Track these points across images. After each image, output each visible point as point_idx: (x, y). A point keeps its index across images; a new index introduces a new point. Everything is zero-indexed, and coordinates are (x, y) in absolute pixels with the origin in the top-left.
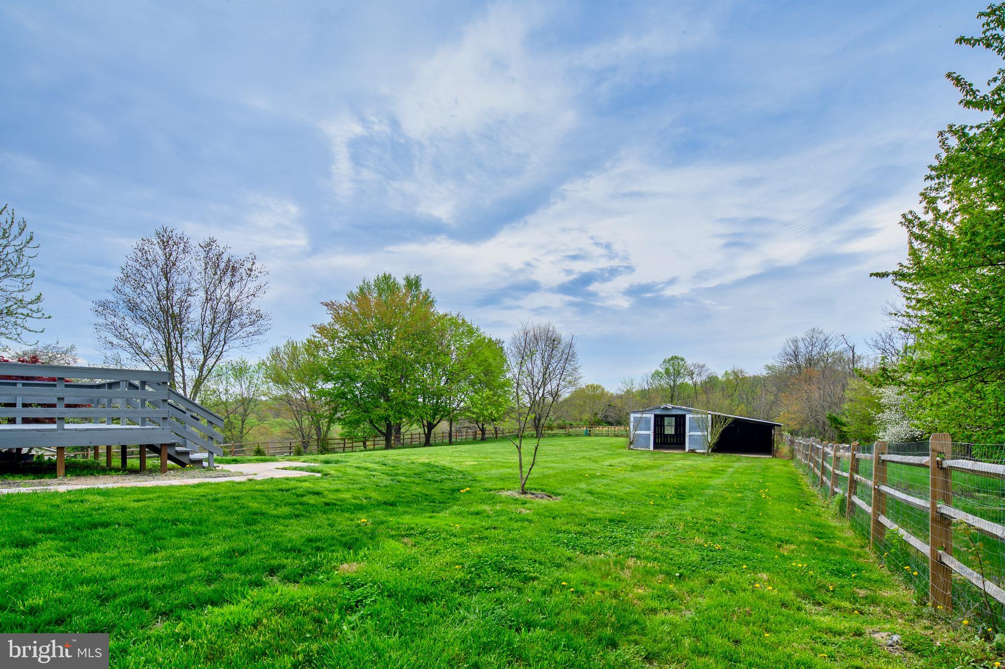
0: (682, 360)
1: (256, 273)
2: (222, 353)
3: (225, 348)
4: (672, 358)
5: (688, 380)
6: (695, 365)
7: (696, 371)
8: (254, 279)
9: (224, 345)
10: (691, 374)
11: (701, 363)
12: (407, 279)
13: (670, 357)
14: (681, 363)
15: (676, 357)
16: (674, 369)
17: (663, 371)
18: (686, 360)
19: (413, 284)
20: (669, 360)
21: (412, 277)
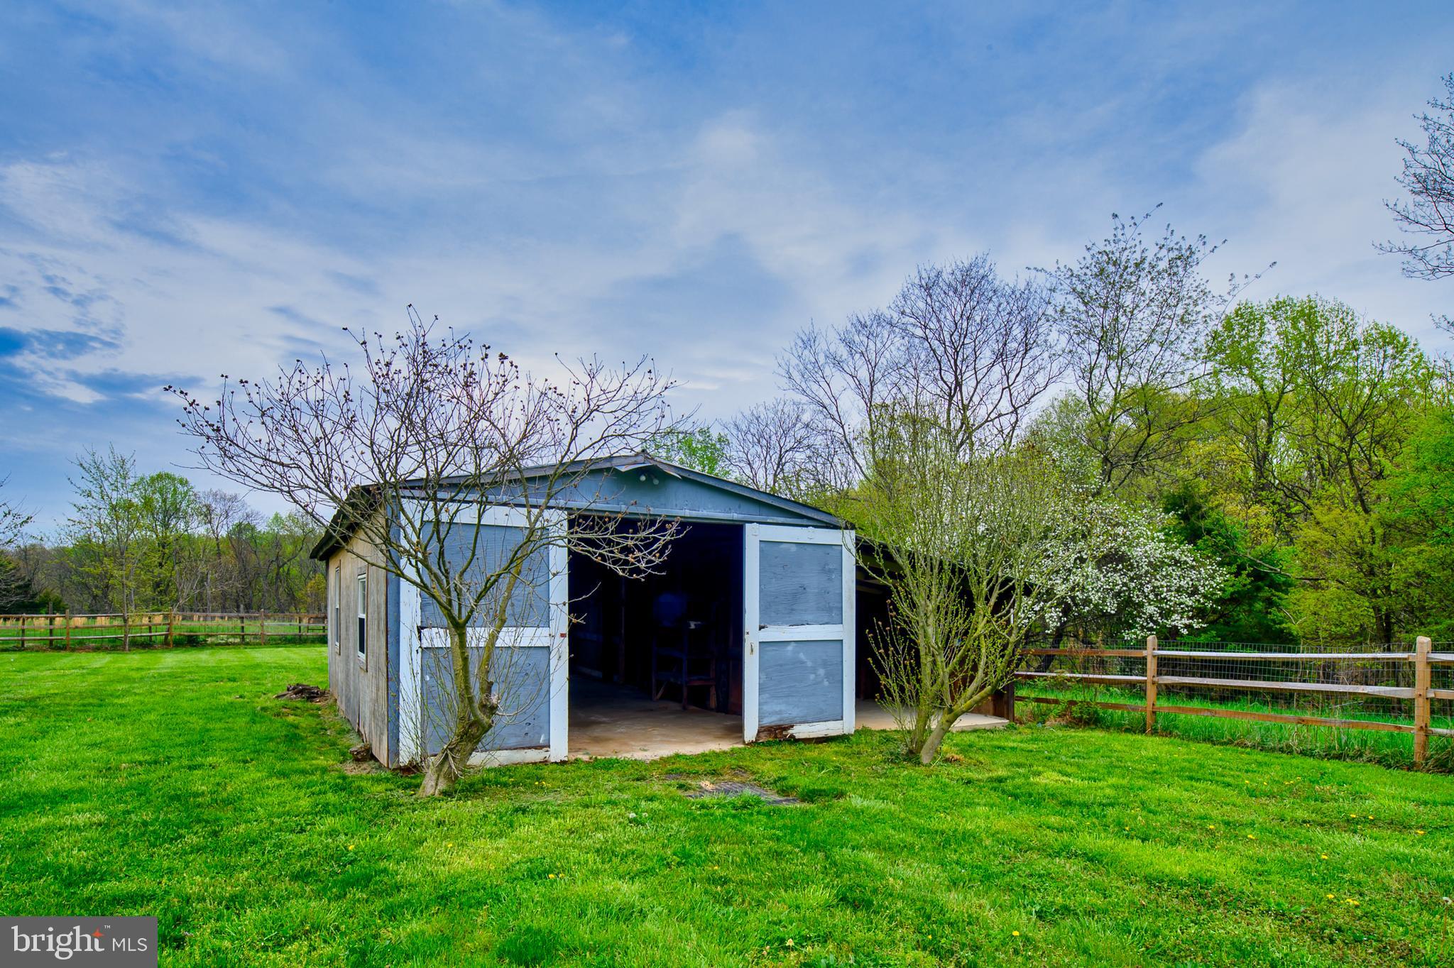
0: (184, 482)
4: (160, 477)
5: (199, 529)
6: (213, 495)
7: (218, 508)
10: (207, 514)
13: (154, 474)
14: (181, 489)
15: (168, 475)
16: (164, 501)
17: (137, 501)
20: (153, 480)
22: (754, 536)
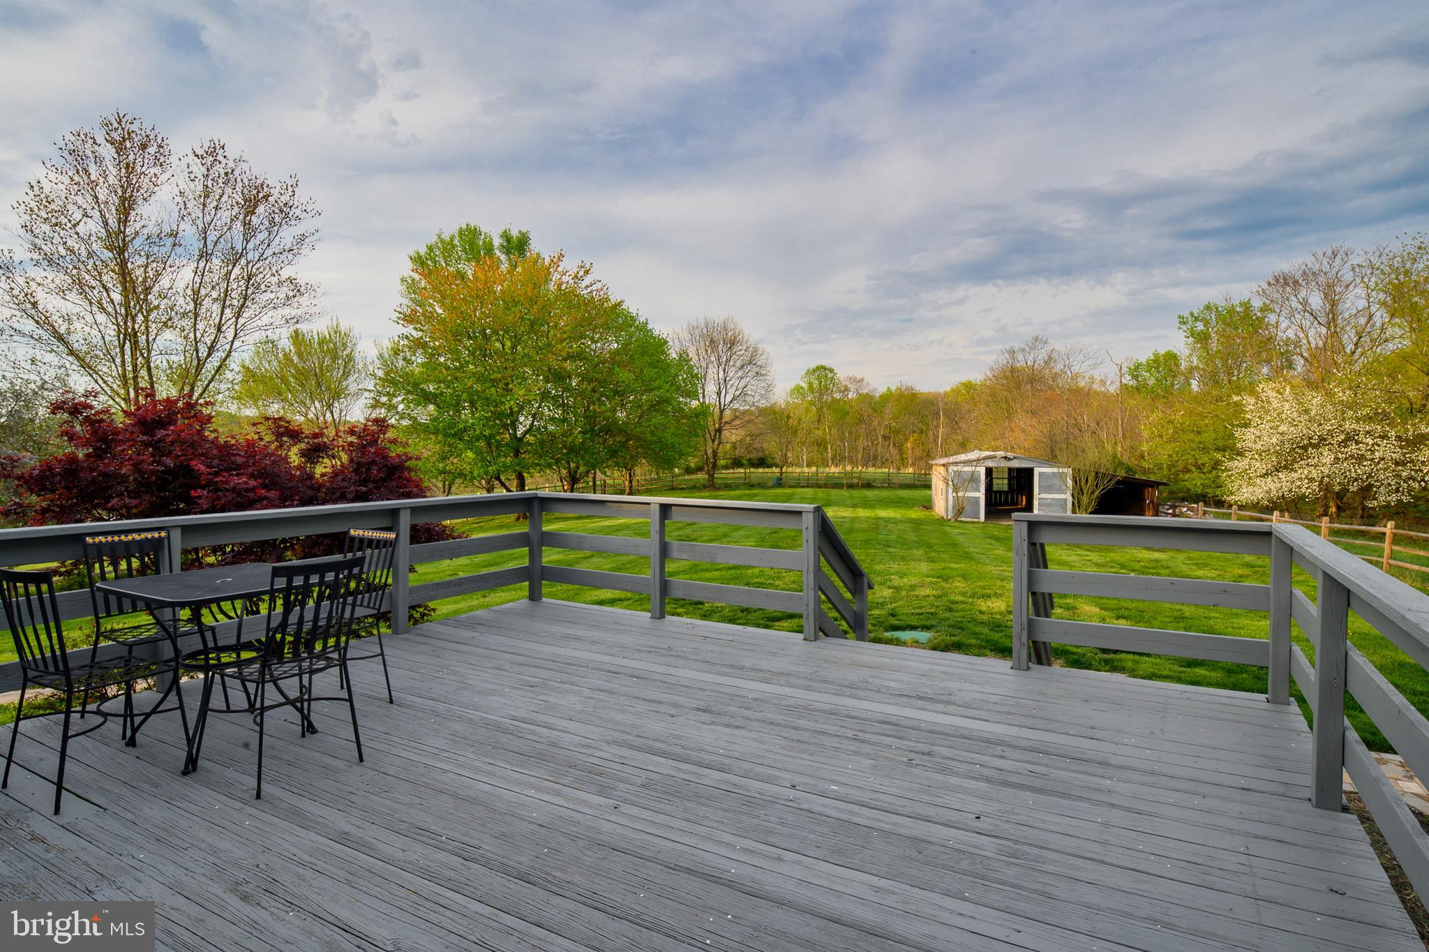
0: (831, 371)
1: (298, 212)
2: (230, 352)
3: (236, 344)
4: (818, 368)
6: (851, 379)
7: (851, 386)
8: (293, 222)
9: (233, 342)
10: (844, 391)
11: (859, 376)
12: (506, 237)
13: (815, 367)
14: (830, 375)
15: (822, 366)
16: (821, 384)
17: (805, 386)
18: (836, 371)
19: (517, 246)
20: (814, 371)
21: (515, 233)
22: (1037, 471)
